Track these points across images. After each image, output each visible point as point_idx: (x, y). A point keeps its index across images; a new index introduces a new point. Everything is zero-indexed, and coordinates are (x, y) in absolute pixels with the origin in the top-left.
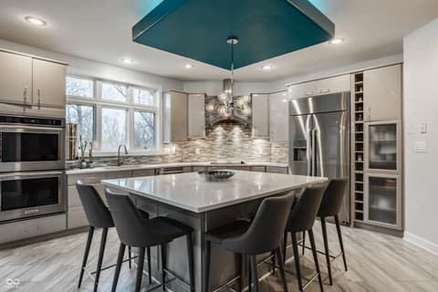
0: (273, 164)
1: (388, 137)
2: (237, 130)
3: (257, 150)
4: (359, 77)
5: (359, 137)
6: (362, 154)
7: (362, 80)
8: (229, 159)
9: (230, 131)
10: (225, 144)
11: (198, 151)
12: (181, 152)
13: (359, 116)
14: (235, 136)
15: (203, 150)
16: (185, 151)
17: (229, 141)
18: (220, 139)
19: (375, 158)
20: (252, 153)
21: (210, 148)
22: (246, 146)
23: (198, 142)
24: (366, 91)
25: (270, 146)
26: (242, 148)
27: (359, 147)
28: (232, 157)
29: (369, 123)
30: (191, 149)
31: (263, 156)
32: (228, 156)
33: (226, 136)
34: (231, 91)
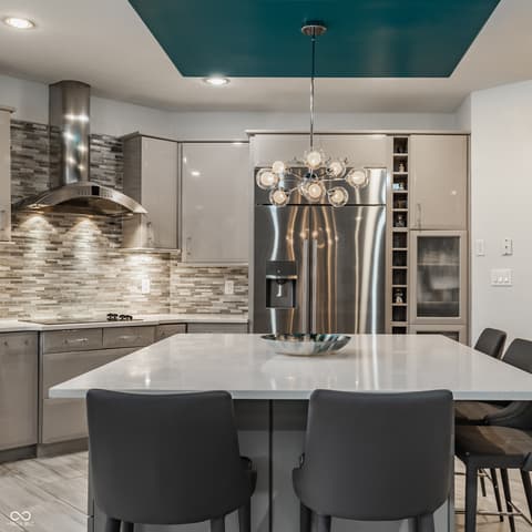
0: (174, 317)
2: (86, 228)
4: (401, 144)
5: (400, 258)
6: (404, 291)
7: (405, 150)
8: (65, 308)
9: (68, 228)
13: (400, 217)
14: (80, 244)
17: (67, 256)
18: (38, 250)
19: (428, 301)
20: (124, 292)
22: (111, 271)
24: (413, 174)
25: (167, 272)
26: (100, 277)
27: (400, 276)
28: (73, 302)
29: (418, 233)
31: (152, 299)
33: (55, 243)
34: (83, 118)
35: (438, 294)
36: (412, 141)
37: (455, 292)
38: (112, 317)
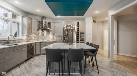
0: (54, 41)
1: (83, 35)
2: (45, 32)
3: (50, 37)
4: (78, 23)
5: (78, 35)
9: (43, 32)
10: (42, 35)
11: (33, 38)
12: (27, 38)
13: (78, 31)
15: (35, 37)
16: (28, 38)
18: (40, 34)
19: (81, 39)
21: (37, 37)
22: (48, 36)
23: (33, 35)
24: (80, 26)
25: (54, 36)
26: (47, 37)
27: (78, 37)
28: (44, 39)
30: (31, 37)
31: (52, 39)
32: (43, 39)
34: (45, 20)
35: (82, 38)
36: (79, 23)
37: (84, 38)
38: (48, 41)
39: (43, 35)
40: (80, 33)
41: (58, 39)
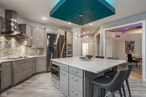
2: (13, 40)
3: (22, 50)
5: (66, 47)
9: (9, 40)
10: (6, 47)
14: (12, 43)
18: (3, 44)
19: (69, 52)
20: (20, 52)
25: (27, 49)
31: (25, 53)
33: (7, 43)
34: (16, 21)
36: (67, 32)
39: (8, 46)
40: (68, 45)
41: (35, 54)
